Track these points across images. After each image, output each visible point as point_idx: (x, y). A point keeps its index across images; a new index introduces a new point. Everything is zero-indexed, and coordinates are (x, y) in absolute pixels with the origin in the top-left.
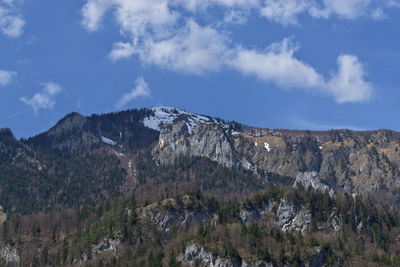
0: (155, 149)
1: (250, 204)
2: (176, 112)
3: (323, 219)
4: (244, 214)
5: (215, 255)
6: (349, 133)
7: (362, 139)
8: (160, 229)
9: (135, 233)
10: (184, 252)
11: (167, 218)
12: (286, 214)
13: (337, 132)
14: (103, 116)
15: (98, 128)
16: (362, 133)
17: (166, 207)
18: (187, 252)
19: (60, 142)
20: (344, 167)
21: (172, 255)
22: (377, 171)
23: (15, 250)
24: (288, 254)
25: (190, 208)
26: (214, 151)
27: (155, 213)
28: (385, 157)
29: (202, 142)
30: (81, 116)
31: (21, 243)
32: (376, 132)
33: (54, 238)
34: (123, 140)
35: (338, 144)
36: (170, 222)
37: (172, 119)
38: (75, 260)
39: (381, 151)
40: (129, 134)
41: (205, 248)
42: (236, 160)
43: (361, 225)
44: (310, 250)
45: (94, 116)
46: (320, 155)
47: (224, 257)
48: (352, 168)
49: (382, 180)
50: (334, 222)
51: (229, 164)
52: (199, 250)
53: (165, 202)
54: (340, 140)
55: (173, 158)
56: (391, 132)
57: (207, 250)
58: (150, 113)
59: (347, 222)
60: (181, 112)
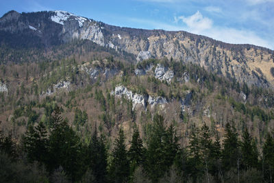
0: (60, 34)
1: (140, 66)
2: (68, 14)
3: (180, 76)
4: (137, 71)
5: (134, 92)
6: (163, 31)
7: (170, 35)
8: (92, 77)
9: (78, 79)
10: (114, 90)
11: (95, 71)
12: (160, 72)
13: (157, 31)
14: (29, 13)
15: (27, 20)
16: (170, 32)
17: (95, 65)
18: (116, 90)
19: (5, 27)
20: (161, 50)
21: (107, 91)
22: (178, 53)
23: (5, 85)
24: (173, 94)
25: (108, 66)
26: (94, 37)
27: (89, 68)
28: (183, 45)
29: (87, 32)
30: (17, 13)
31: (8, 81)
32: (178, 32)
33: (27, 79)
34: (40, 27)
35: (158, 38)
36: (97, 73)
37: (66, 18)
38: (43, 92)
39: (181, 42)
40: (44, 25)
41: (128, 88)
42: (106, 43)
43: (199, 80)
44: (184, 91)
45: (24, 14)
46: (148, 42)
47: (139, 93)
48: (166, 50)
49: (181, 58)
50: (185, 78)
51: (102, 44)
52: (124, 89)
53: (94, 62)
54: (159, 35)
55: (71, 40)
56: (186, 32)
57: (128, 89)
58: (54, 14)
59: (192, 78)
60: (71, 15)
